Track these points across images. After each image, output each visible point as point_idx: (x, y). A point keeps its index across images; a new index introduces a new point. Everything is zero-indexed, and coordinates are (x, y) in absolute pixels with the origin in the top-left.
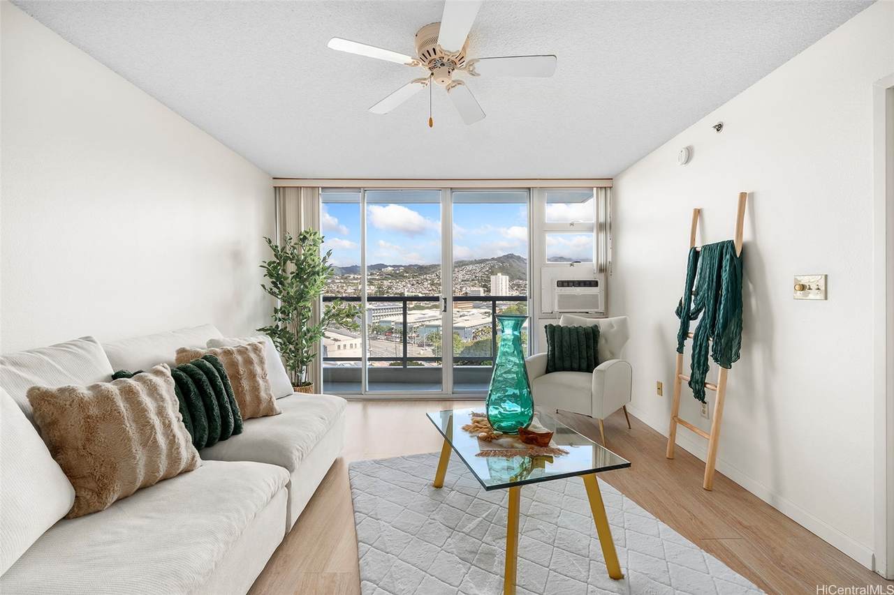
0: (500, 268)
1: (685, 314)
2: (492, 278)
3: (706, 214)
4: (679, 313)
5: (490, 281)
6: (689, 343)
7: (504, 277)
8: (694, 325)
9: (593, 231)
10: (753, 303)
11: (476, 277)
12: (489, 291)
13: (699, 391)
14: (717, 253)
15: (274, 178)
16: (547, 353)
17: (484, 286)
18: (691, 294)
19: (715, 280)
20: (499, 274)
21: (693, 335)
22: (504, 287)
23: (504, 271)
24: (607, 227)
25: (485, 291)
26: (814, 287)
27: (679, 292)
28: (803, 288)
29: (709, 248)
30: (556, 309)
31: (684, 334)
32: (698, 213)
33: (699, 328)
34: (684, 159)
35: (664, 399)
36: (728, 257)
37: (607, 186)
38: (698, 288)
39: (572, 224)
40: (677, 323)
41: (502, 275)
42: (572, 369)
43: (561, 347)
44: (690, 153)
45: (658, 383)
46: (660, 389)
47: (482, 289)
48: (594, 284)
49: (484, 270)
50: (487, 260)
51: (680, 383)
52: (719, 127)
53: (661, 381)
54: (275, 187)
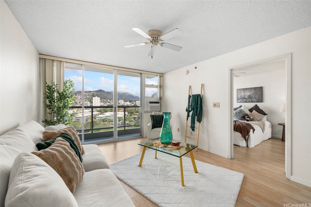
0: (97, 94)
1: (188, 111)
2: (94, 98)
3: (192, 87)
4: (187, 110)
5: (93, 99)
6: (190, 118)
7: (98, 98)
8: (191, 114)
9: (157, 88)
10: (204, 108)
11: (86, 98)
12: (92, 103)
13: (193, 129)
14: (196, 97)
15: (40, 54)
16: (151, 123)
17: (90, 101)
18: (190, 106)
19: (196, 103)
20: (96, 97)
21: (191, 116)
22: (98, 102)
23: (98, 96)
24: (161, 87)
25: (90, 103)
26: (217, 105)
27: (186, 105)
28: (215, 105)
29: (194, 96)
30: (149, 110)
31: (188, 116)
32: (190, 87)
33: (192, 114)
34: (187, 73)
35: (180, 133)
36: (200, 98)
37: (162, 75)
38: (191, 105)
39: (152, 85)
40: (186, 113)
41: (97, 97)
42: (157, 127)
43: (156, 121)
44: (188, 72)
45: (178, 129)
46: (178, 130)
47: (89, 102)
48: (158, 103)
49: (90, 95)
50: (91, 91)
51: (187, 128)
52: (196, 68)
53: (179, 128)
54: (40, 58)
